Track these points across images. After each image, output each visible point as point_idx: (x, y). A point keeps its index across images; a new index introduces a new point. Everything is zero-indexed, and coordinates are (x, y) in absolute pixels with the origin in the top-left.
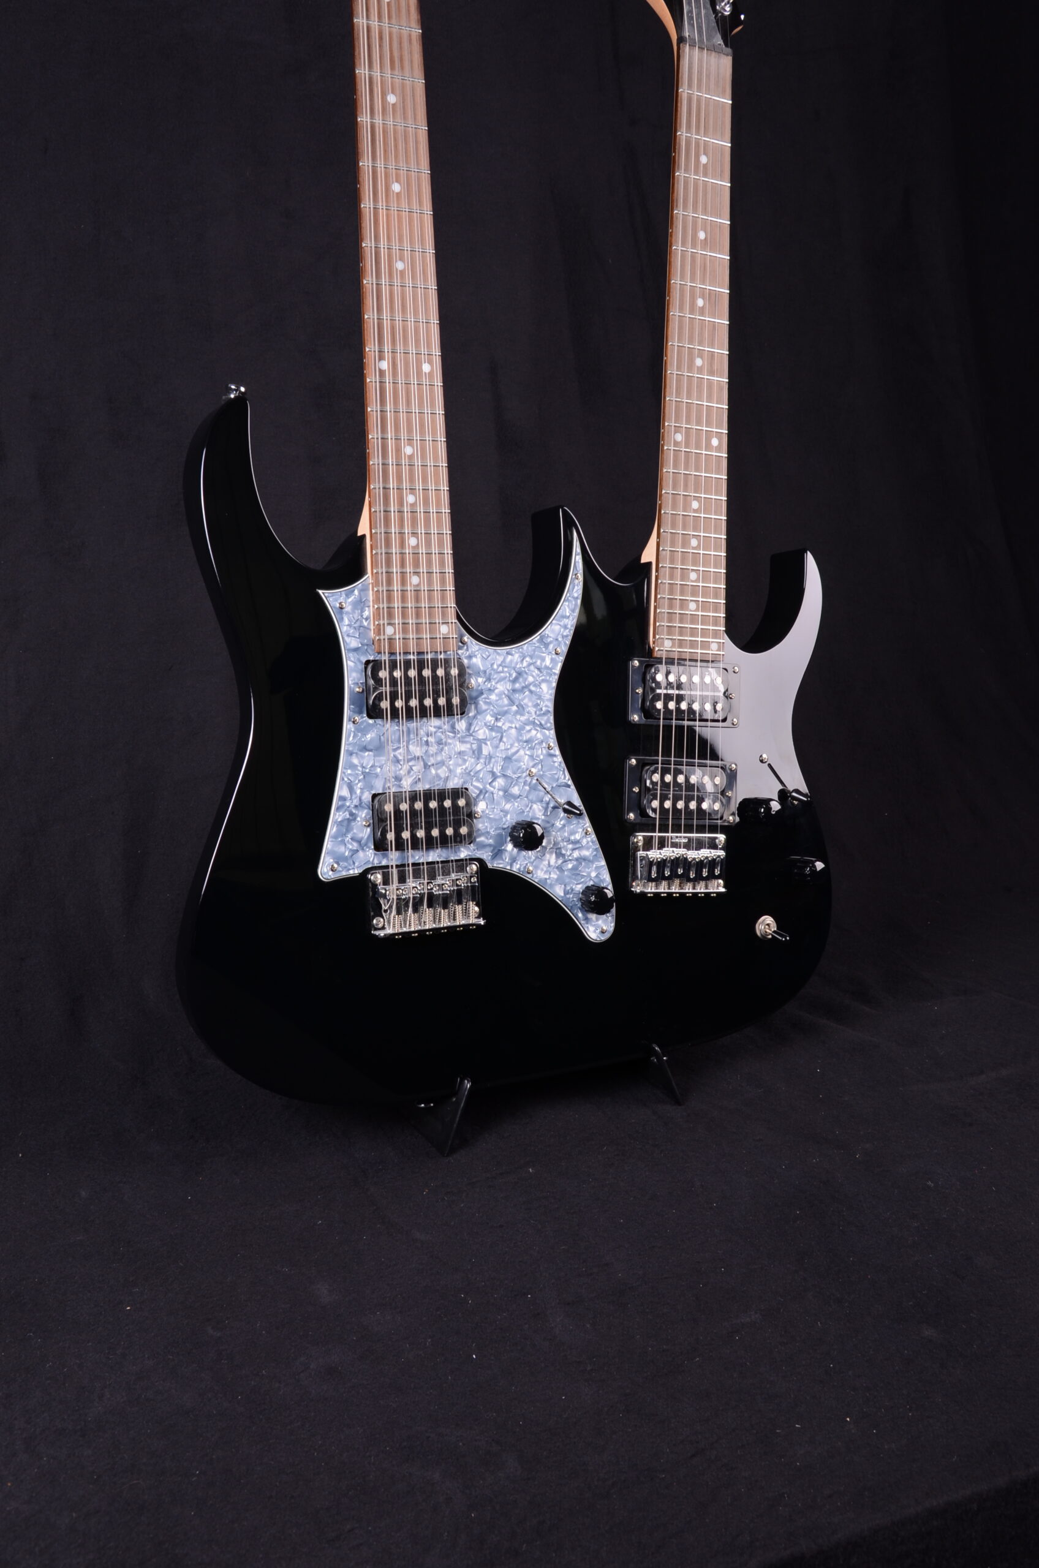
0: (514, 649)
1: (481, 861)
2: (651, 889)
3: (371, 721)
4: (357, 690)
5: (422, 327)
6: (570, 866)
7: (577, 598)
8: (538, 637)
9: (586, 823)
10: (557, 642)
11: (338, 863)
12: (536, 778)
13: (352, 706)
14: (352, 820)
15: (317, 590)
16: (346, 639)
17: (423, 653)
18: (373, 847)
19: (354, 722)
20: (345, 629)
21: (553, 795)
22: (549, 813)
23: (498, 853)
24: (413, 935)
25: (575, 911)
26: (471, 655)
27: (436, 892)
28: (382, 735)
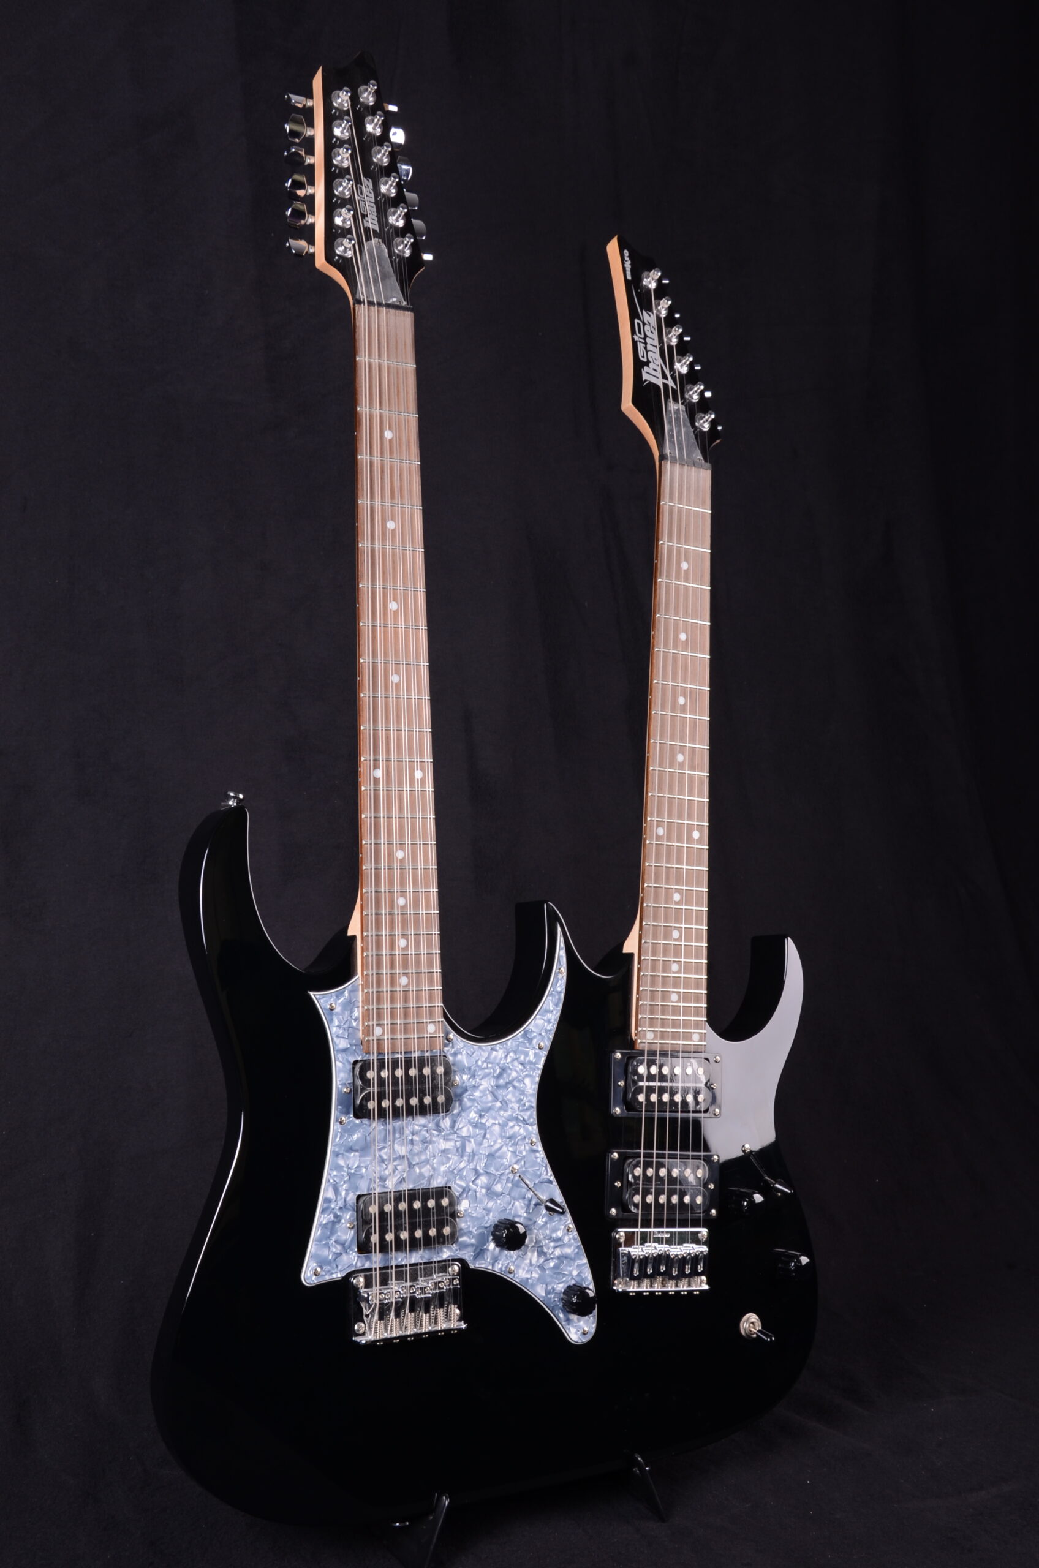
0: (498, 1045)
1: (463, 1262)
2: (633, 1288)
3: (358, 1121)
4: (345, 1090)
5: (415, 737)
6: (552, 1264)
7: (560, 992)
8: (522, 1033)
9: (568, 1219)
10: (540, 1037)
11: (321, 1267)
12: (518, 1175)
13: (340, 1107)
14: (336, 1222)
15: (309, 992)
16: (335, 1039)
17: (411, 1052)
18: (356, 1250)
19: (341, 1123)
20: (334, 1030)
21: (536, 1192)
22: (531, 1211)
23: (480, 1253)
24: (395, 1341)
25: (557, 1312)
26: (457, 1052)
27: (418, 1295)
28: (369, 1135)
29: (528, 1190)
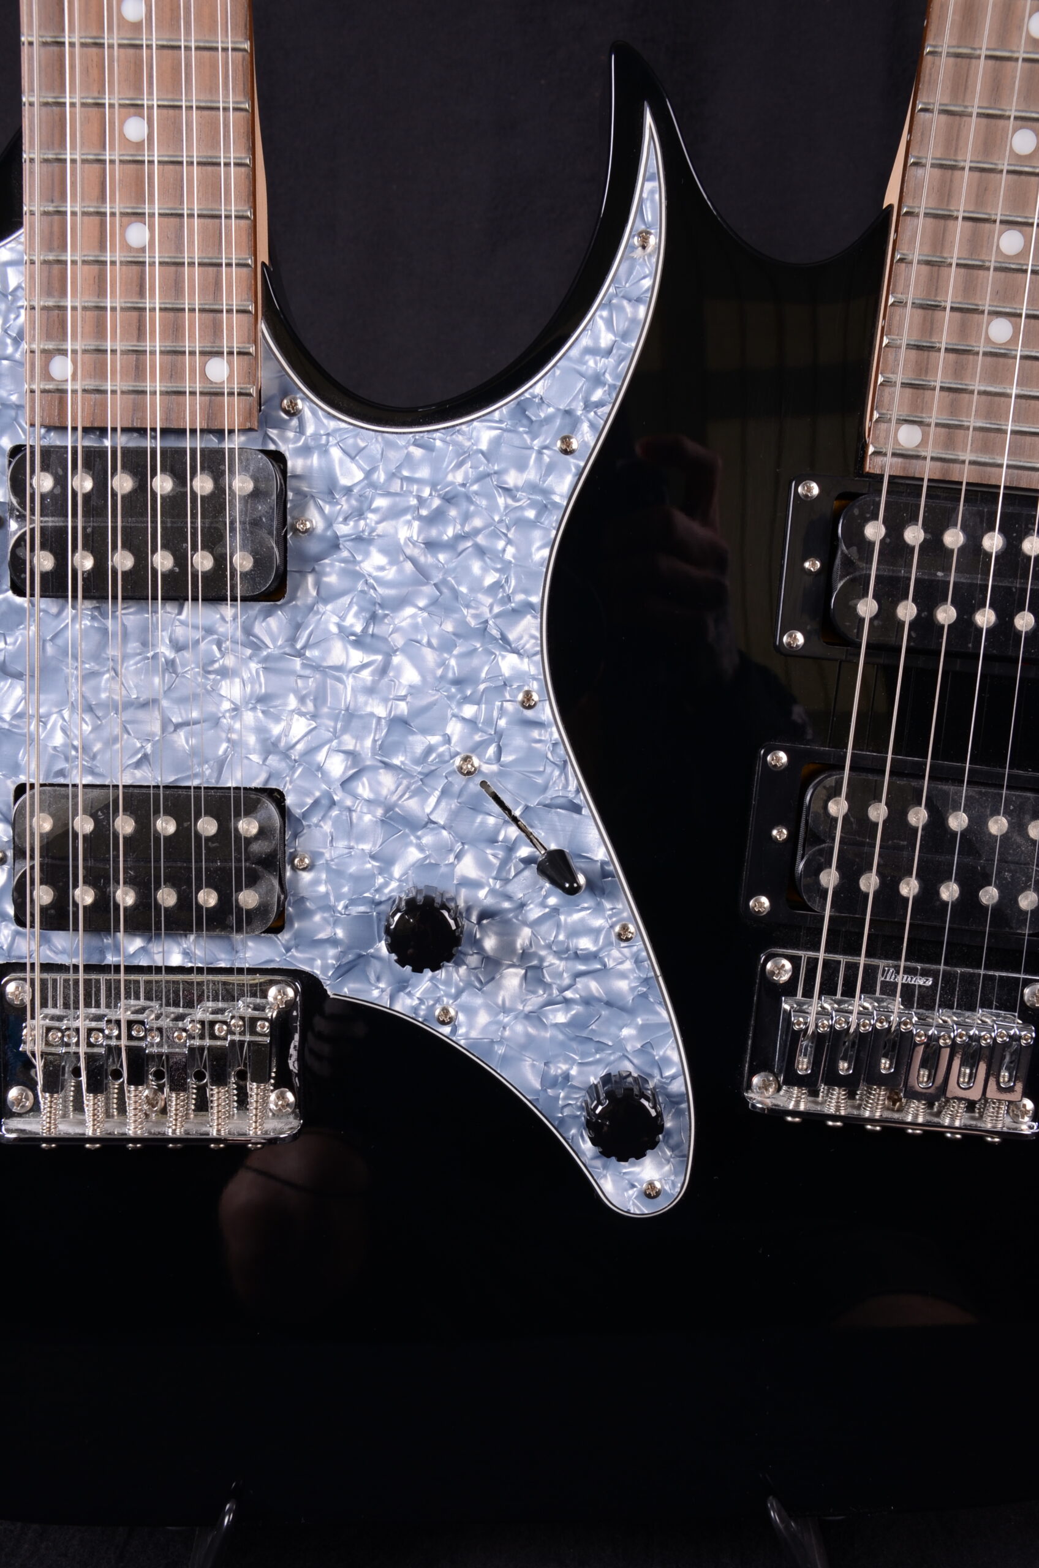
0: (437, 435)
1: (310, 985)
2: (795, 1100)
3: (19, 600)
6: (561, 1018)
8: (512, 404)
9: (626, 909)
10: (568, 420)
12: (478, 780)
17: (182, 432)
21: (530, 830)
22: (513, 873)
23: (353, 964)
25: (573, 1131)
26: (312, 443)
27: (153, 1044)
28: (52, 640)
29: (505, 822)
